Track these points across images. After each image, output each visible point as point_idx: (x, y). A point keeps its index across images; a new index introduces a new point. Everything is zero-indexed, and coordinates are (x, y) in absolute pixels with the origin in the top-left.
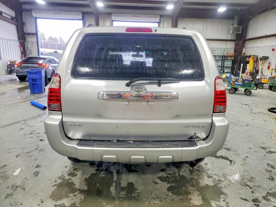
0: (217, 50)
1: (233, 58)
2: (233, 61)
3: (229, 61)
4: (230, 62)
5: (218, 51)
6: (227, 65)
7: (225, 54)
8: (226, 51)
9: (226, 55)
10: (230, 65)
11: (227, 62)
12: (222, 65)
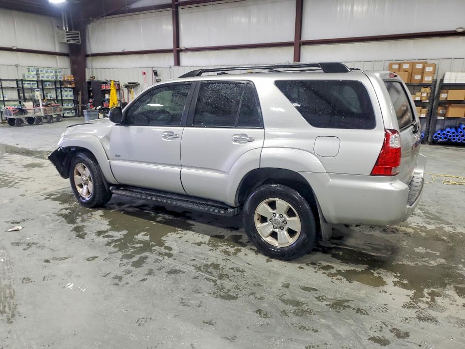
0: (44, 71)
1: (73, 85)
2: (74, 89)
3: (69, 89)
4: (70, 91)
5: (46, 72)
6: (66, 96)
7: (60, 78)
8: (60, 72)
9: (62, 80)
10: (71, 96)
11: (66, 91)
12: (57, 97)
